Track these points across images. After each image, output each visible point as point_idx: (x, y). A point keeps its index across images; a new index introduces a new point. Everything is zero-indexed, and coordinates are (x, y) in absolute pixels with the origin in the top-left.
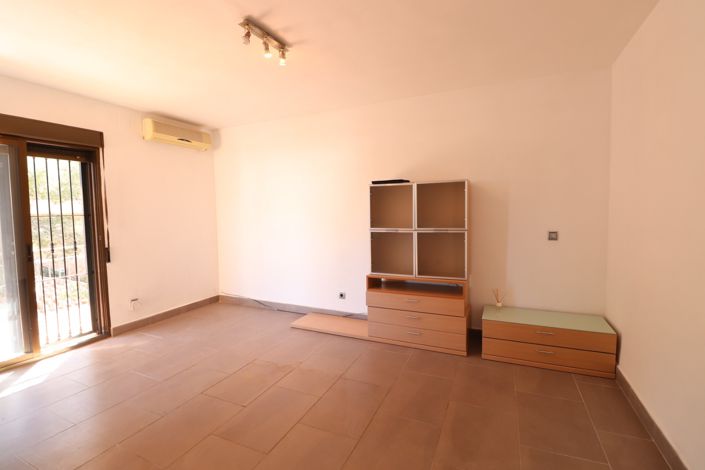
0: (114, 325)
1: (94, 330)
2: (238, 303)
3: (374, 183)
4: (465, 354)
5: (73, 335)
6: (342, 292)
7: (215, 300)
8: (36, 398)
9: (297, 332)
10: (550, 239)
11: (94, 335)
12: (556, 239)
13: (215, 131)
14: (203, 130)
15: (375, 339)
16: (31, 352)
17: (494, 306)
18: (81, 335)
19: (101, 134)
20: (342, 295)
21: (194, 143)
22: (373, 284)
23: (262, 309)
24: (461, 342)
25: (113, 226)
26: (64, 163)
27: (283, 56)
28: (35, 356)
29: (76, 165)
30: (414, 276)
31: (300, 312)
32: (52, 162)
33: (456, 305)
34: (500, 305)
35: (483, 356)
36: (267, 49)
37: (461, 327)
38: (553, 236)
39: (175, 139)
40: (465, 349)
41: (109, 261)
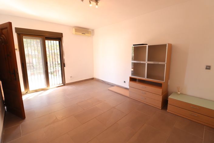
0: (66, 83)
1: (63, 83)
2: (98, 80)
3: (134, 45)
4: (161, 108)
5: (58, 84)
6: (125, 81)
7: (93, 79)
8: (49, 97)
9: (109, 91)
10: (206, 69)
11: (63, 84)
12: (209, 69)
13: (93, 30)
14: (90, 30)
15: (130, 97)
16: (48, 87)
17: (176, 93)
18: (60, 84)
19: (62, 34)
20: (125, 82)
21: (86, 34)
22: (132, 79)
23: (103, 83)
24: (159, 104)
25: (65, 57)
26: (55, 42)
27: (97, 4)
28: (48, 88)
29: (58, 42)
30: (145, 78)
31: (113, 85)
32: (52, 41)
33: (159, 91)
34: (179, 93)
35: (167, 111)
36: (90, 3)
37: (160, 99)
38: (208, 68)
39: (81, 33)
40: (161, 107)
41: (65, 67)
